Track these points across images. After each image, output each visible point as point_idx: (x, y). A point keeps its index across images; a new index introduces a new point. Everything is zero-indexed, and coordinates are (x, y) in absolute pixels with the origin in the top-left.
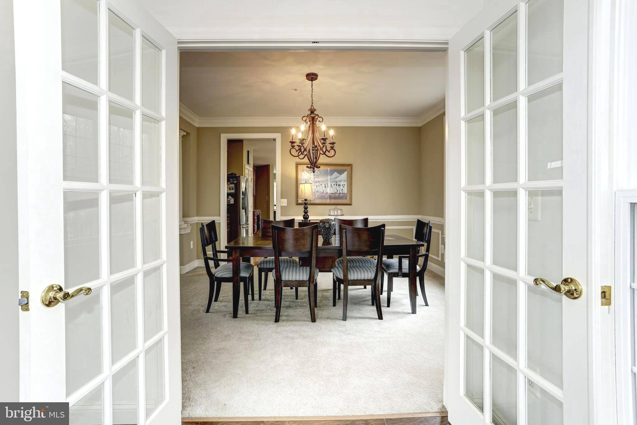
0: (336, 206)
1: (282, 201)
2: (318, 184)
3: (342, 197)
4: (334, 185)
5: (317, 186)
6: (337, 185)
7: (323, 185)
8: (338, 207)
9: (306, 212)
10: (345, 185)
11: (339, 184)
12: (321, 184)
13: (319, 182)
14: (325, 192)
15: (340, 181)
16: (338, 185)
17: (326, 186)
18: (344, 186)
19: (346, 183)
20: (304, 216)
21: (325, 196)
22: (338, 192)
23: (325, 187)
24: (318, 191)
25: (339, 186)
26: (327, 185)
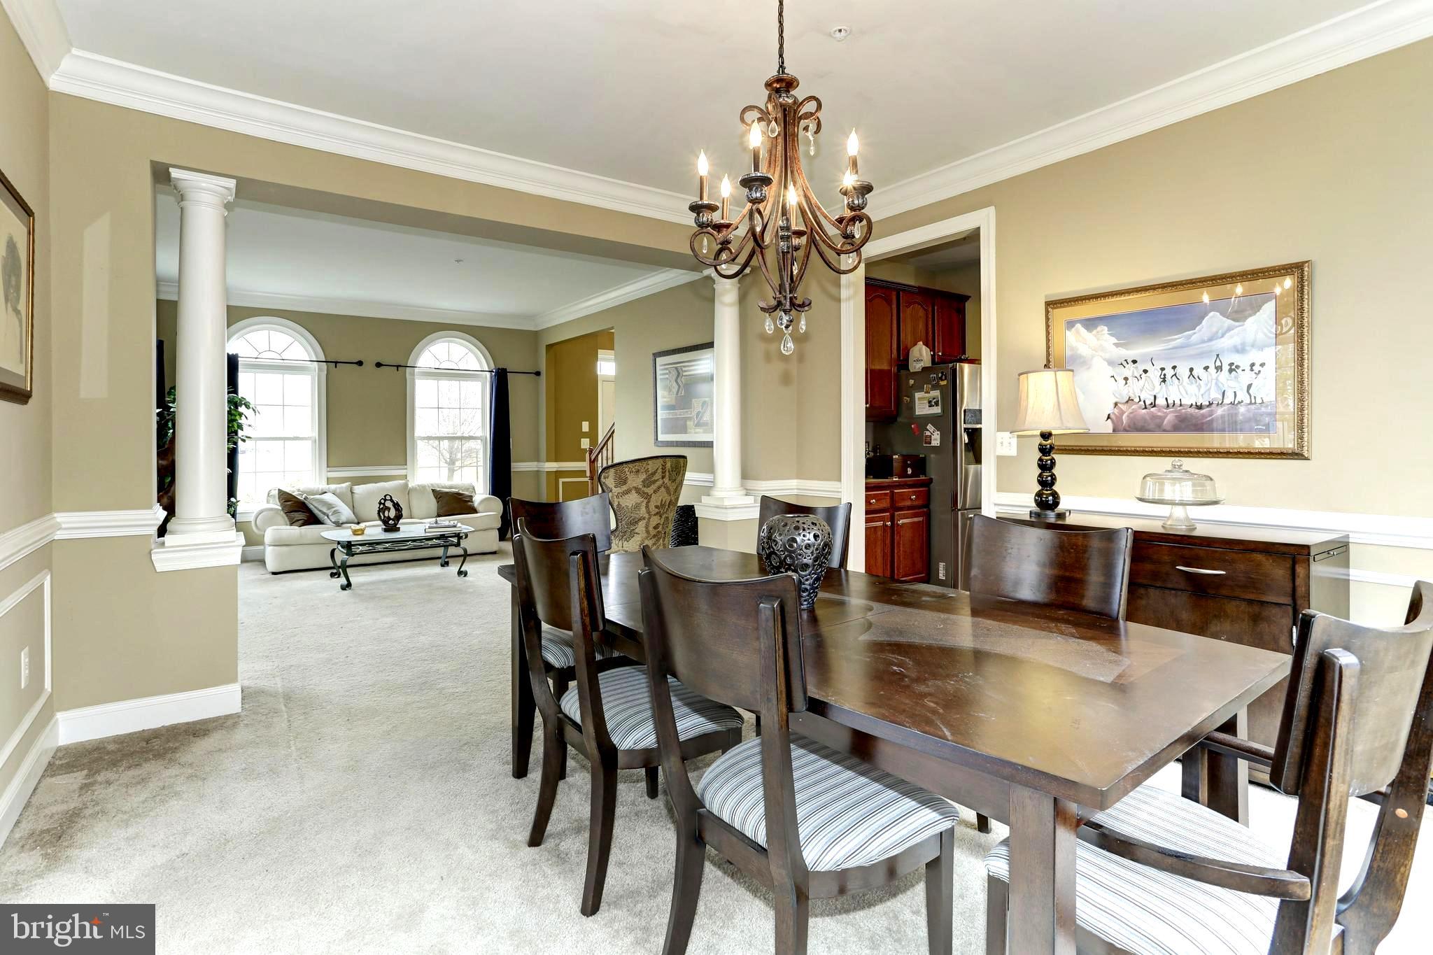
0: (1177, 460)
1: (999, 441)
2: (1129, 371)
3: (1249, 420)
4: (1206, 368)
5: (1126, 379)
6: (1219, 369)
7: (1154, 374)
8: (1189, 463)
9: (1047, 482)
10: (1262, 365)
11: (1231, 364)
12: (1146, 371)
13: (1134, 362)
14: (1161, 402)
15: (1240, 350)
16: (1226, 368)
17: (1168, 377)
18: (1256, 368)
19: (1268, 355)
20: (1039, 494)
21: (1165, 417)
22: (1227, 401)
23: (1164, 381)
24: (1130, 400)
25: (1231, 371)
26: (1169, 372)
